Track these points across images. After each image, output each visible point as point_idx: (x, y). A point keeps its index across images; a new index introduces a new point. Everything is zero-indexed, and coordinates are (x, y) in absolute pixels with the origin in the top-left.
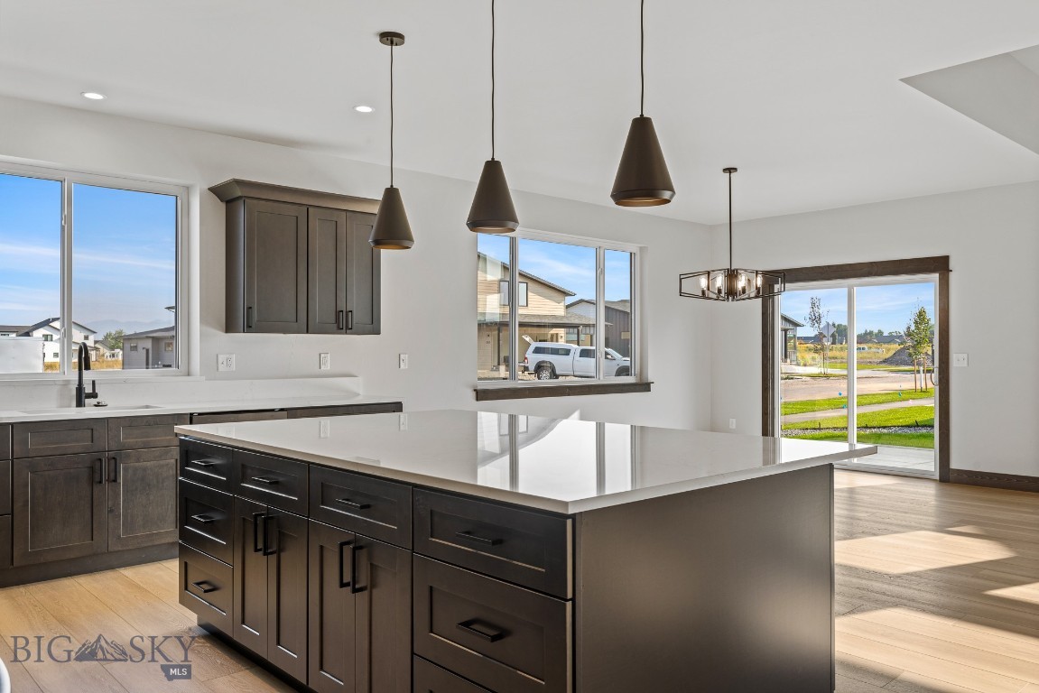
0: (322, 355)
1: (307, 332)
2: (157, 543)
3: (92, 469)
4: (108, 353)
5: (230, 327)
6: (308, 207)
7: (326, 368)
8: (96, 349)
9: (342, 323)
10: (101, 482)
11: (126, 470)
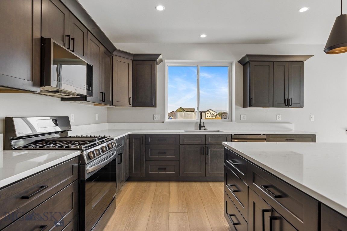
0: (278, 116)
1: (273, 107)
2: (220, 176)
3: (201, 150)
4: (219, 116)
5: (245, 106)
6: (273, 61)
7: (279, 120)
8: (217, 116)
9: (287, 103)
10: (203, 154)
11: (211, 151)
